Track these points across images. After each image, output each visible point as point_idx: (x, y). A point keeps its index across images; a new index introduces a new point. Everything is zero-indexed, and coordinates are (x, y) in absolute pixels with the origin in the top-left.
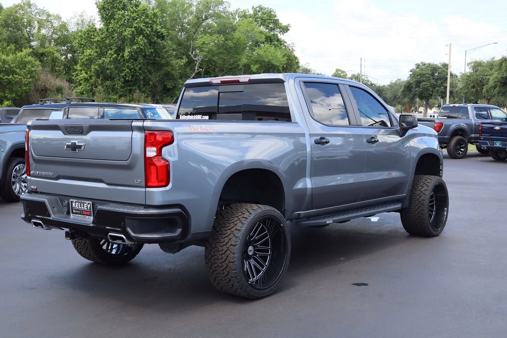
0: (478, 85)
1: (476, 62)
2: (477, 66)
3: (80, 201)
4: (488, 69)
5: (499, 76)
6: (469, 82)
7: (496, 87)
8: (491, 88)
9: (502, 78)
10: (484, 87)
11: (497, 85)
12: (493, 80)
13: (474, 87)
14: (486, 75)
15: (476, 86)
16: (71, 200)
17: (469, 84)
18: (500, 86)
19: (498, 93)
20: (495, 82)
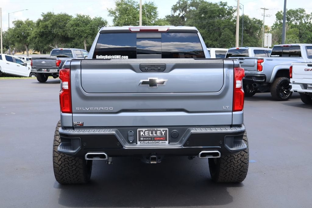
0: (21, 36)
1: (18, 21)
2: (19, 24)
3: (152, 129)
4: (27, 26)
5: (38, 31)
6: (15, 34)
7: (37, 38)
8: (33, 38)
9: (40, 32)
10: (28, 37)
11: (37, 36)
12: (34, 33)
13: (18, 37)
14: (26, 30)
15: (20, 36)
16: (138, 130)
17: (15, 35)
18: (39, 37)
19: (38, 41)
20: (36, 34)
